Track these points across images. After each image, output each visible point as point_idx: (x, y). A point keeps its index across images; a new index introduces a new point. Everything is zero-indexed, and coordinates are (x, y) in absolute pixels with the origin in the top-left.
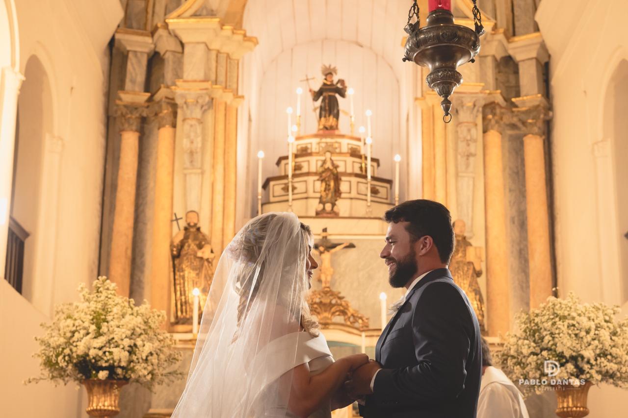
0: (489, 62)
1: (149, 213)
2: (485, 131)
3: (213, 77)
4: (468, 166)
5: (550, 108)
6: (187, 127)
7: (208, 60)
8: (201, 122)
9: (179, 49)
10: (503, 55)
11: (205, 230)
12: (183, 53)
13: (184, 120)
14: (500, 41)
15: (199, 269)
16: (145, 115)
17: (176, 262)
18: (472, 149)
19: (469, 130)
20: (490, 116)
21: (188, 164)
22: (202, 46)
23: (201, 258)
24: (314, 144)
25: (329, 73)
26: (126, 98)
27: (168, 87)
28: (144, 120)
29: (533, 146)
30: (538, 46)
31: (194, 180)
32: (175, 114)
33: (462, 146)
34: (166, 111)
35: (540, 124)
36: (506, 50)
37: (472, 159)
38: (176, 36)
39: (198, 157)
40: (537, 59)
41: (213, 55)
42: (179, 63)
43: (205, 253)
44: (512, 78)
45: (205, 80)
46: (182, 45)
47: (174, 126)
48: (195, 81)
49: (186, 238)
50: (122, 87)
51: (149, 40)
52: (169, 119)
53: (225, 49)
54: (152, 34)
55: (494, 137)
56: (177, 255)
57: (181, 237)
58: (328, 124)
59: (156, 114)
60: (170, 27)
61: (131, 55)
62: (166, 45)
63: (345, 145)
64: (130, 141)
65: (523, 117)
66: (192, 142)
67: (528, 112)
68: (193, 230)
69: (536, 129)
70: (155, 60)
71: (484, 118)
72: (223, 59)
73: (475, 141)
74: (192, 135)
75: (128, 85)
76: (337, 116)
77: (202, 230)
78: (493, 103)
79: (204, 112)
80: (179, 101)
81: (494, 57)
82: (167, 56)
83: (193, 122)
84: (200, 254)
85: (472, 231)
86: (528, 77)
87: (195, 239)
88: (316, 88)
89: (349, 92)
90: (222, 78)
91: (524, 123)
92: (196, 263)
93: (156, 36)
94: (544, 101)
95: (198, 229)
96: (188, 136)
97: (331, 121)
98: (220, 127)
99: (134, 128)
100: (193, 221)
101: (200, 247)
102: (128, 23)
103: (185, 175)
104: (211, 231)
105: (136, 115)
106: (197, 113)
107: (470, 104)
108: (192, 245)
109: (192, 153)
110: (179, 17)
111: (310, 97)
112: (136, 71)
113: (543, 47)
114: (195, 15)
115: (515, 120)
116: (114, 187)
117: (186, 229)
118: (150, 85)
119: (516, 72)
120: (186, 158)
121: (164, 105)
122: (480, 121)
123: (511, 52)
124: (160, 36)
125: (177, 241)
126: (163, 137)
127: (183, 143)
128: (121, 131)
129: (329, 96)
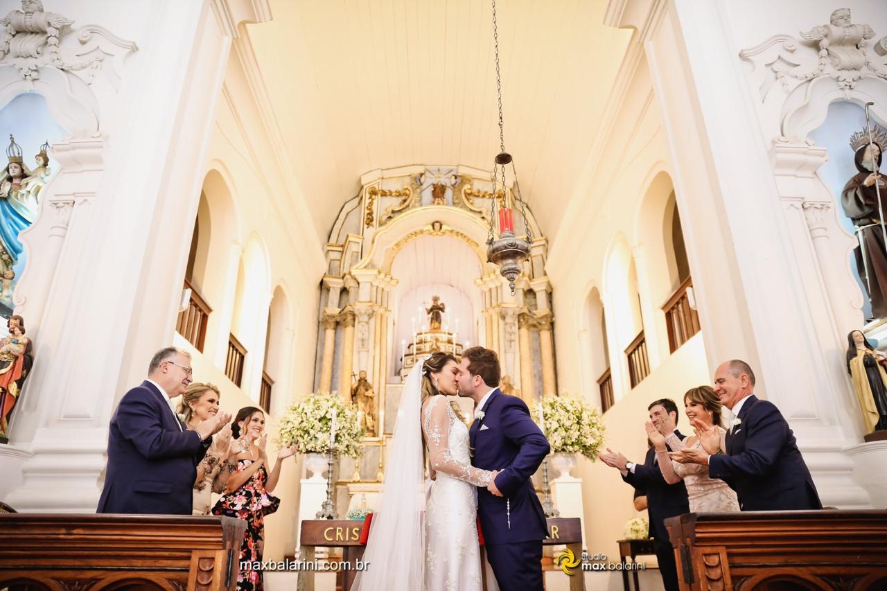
1: (339, 372)
2: (519, 328)
3: (375, 300)
4: (510, 346)
5: (553, 316)
6: (360, 326)
7: (371, 291)
8: (367, 323)
9: (357, 285)
10: (528, 288)
11: (369, 380)
12: (359, 287)
13: (359, 323)
14: (526, 281)
15: (366, 403)
16: (338, 320)
17: (354, 398)
18: (513, 337)
19: (511, 328)
20: (522, 320)
21: (361, 346)
22: (369, 284)
23: (367, 396)
24: (428, 337)
25: (436, 299)
26: (328, 311)
27: (351, 306)
28: (337, 323)
29: (545, 336)
30: (546, 284)
31: (363, 354)
32: (354, 320)
33: (508, 336)
34: (350, 318)
35: (548, 324)
36: (529, 286)
37: (513, 343)
38: (355, 279)
39: (365, 342)
40: (546, 290)
41: (375, 288)
42: (357, 293)
43: (369, 393)
44: (533, 301)
45: (370, 302)
46: (358, 283)
47: (354, 326)
48: (365, 302)
49: (359, 385)
50: (326, 305)
51: (341, 281)
52: (351, 322)
53: (381, 286)
54: (343, 278)
55: (524, 331)
56: (354, 394)
57: (356, 385)
58: (436, 327)
59: (344, 320)
60: (352, 274)
61: (331, 289)
62: (350, 284)
63: (445, 337)
64: (330, 333)
65: (540, 321)
66: (363, 334)
67: (542, 318)
68: (363, 381)
69: (546, 327)
70: (344, 291)
71: (519, 321)
72: (380, 290)
73: (514, 333)
74: (363, 330)
75: (329, 304)
76: (440, 323)
77: (368, 381)
78: (523, 314)
79: (370, 318)
80: (356, 313)
81: (523, 290)
82: (350, 290)
83: (364, 324)
84: (367, 394)
85: (513, 381)
86: (541, 298)
87: (364, 386)
88: (429, 307)
90: (379, 301)
91: (540, 324)
92: (365, 399)
93: (345, 279)
94: (550, 313)
95: (366, 381)
96: (361, 331)
97: (437, 324)
98: (378, 327)
99: (332, 327)
100: (363, 376)
101: (367, 390)
102: (330, 271)
103: (359, 352)
104: (373, 383)
105: (334, 320)
106: (366, 318)
107: (512, 314)
108: (362, 389)
109: (363, 340)
110: (357, 268)
111: (426, 313)
112: (334, 295)
113: (549, 284)
114: (366, 267)
115: (535, 322)
116: (322, 359)
117: (359, 381)
118: (341, 304)
119: (535, 297)
120: (360, 343)
121: (348, 315)
122: (517, 323)
123: (532, 287)
124: (347, 279)
125: (355, 386)
126: (348, 332)
127: (359, 335)
128: (325, 329)
129: (436, 312)
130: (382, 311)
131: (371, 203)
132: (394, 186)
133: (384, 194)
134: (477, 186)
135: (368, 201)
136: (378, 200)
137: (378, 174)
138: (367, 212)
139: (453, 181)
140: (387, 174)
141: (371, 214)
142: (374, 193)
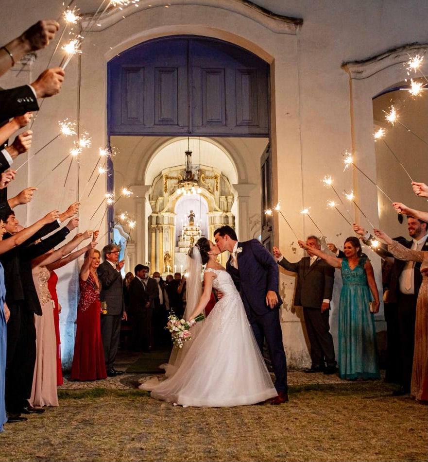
0: (223, 218)
5: (235, 226)
6: (165, 233)
7: (168, 219)
8: (168, 232)
9: (163, 217)
15: (169, 262)
16: (156, 229)
22: (168, 217)
24: (188, 228)
25: (191, 212)
26: (153, 226)
27: (161, 224)
28: (156, 231)
31: (167, 243)
32: (162, 230)
34: (161, 229)
41: (170, 218)
42: (163, 220)
43: (170, 259)
45: (168, 224)
47: (162, 232)
48: (166, 224)
50: (151, 224)
53: (172, 218)
56: (165, 259)
59: (159, 229)
61: (154, 218)
62: (160, 215)
63: (195, 228)
64: (153, 234)
66: (166, 236)
70: (158, 217)
75: (153, 223)
76: (193, 222)
77: (169, 254)
79: (168, 230)
82: (160, 217)
89: (196, 216)
90: (171, 223)
93: (158, 214)
97: (192, 223)
98: (171, 232)
99: (154, 232)
100: (167, 252)
101: (169, 258)
102: (153, 212)
103: (165, 242)
105: (154, 229)
109: (166, 239)
110: (163, 212)
111: (188, 218)
112: (154, 221)
114: (166, 212)
118: (157, 224)
119: (228, 219)
126: (160, 235)
127: (164, 236)
128: (152, 232)
129: (192, 217)
130: (172, 226)
131: (166, 182)
132: (174, 175)
133: (171, 178)
134: (207, 174)
135: (165, 181)
136: (168, 180)
137: (168, 170)
138: (165, 186)
139: (198, 172)
140: (172, 169)
141: (166, 187)
142: (167, 178)
